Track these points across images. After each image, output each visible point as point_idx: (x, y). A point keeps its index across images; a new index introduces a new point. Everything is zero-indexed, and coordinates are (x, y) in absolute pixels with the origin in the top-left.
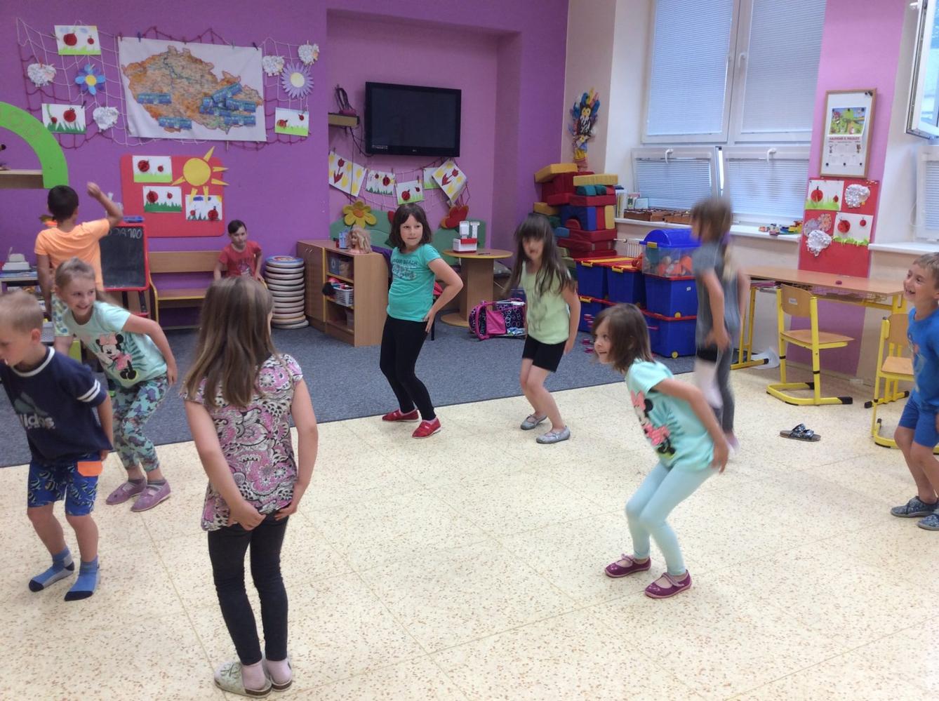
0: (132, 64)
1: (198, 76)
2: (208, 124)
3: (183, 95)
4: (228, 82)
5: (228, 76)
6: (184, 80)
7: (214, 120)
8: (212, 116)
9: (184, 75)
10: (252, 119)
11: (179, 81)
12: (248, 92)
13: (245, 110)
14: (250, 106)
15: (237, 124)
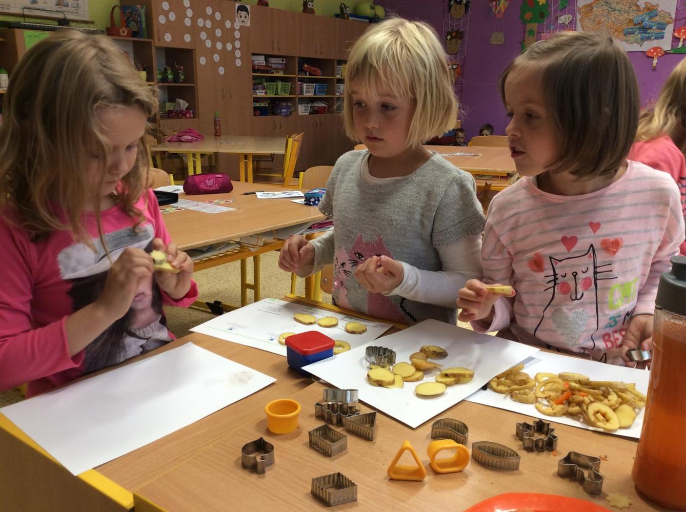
0: (584, 6)
1: (627, 8)
2: (628, 41)
3: (614, 22)
4: (648, 9)
5: (649, 5)
6: (617, 12)
7: (633, 37)
8: (632, 35)
9: (617, 8)
10: (662, 34)
11: (612, 13)
12: (662, 15)
13: (657, 29)
14: (662, 25)
15: (650, 39)
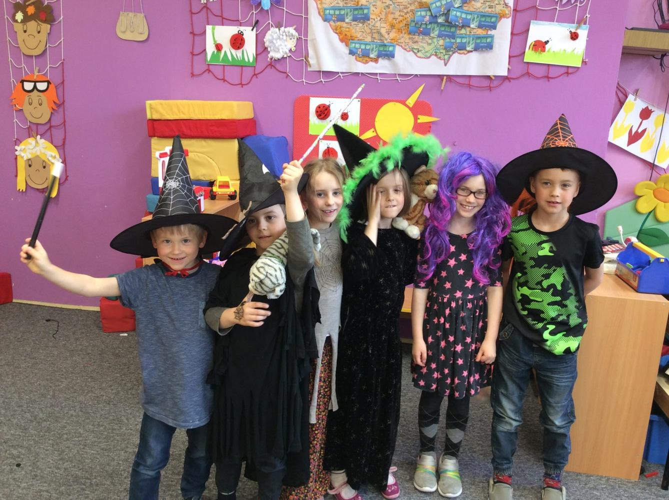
2: (418, 51)
3: (388, 7)
7: (430, 44)
8: (427, 38)
10: (489, 40)
13: (480, 26)
14: (488, 19)
15: (464, 49)
